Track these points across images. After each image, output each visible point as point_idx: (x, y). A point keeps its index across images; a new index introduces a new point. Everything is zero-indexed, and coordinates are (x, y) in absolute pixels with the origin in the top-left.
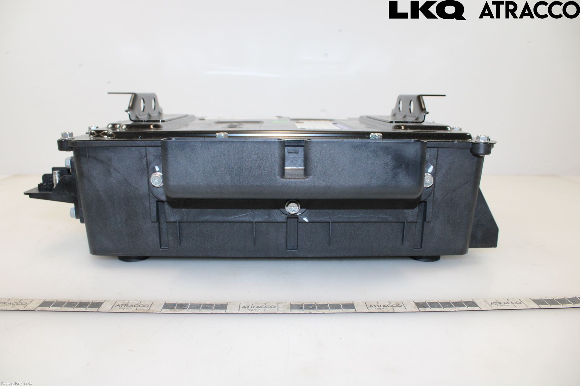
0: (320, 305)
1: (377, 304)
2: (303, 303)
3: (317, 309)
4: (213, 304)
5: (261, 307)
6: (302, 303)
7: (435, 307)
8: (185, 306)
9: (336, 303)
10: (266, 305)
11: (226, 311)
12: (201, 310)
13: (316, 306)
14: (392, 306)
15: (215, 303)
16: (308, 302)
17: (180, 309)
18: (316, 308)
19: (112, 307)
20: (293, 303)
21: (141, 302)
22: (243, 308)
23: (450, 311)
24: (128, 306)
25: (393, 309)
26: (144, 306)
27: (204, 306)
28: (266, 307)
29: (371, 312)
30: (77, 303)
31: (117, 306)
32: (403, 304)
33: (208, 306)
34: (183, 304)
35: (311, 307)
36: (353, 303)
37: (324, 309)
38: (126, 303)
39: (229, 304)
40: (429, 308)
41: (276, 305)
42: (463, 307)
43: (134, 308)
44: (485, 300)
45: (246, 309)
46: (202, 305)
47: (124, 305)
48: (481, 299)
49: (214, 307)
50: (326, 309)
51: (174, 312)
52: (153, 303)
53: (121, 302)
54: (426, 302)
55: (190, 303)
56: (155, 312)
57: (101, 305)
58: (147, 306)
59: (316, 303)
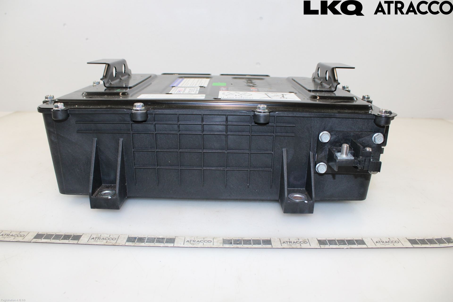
0: (245, 240)
2: (232, 239)
5: (201, 241)
7: (332, 245)
8: (143, 240)
9: (258, 239)
10: (205, 240)
11: (174, 245)
12: (155, 243)
15: (166, 237)
16: (236, 238)
17: (139, 242)
19: (89, 240)
20: (225, 238)
21: (110, 235)
23: (343, 248)
24: (100, 239)
25: (301, 246)
26: (112, 239)
27: (158, 240)
29: (284, 248)
30: (62, 235)
31: (92, 239)
32: (309, 241)
33: (161, 240)
34: (142, 237)
35: (238, 242)
36: (270, 239)
37: (248, 244)
38: (99, 236)
39: (176, 238)
40: (328, 245)
41: (212, 240)
42: (354, 245)
43: (105, 241)
44: (371, 239)
45: (190, 243)
46: (156, 239)
47: (97, 238)
48: (369, 238)
49: (165, 241)
50: (249, 244)
51: (135, 245)
52: (119, 236)
53: (96, 235)
54: (326, 239)
55: (147, 237)
56: (121, 245)
57: (80, 238)
58: (115, 239)
59: (242, 239)
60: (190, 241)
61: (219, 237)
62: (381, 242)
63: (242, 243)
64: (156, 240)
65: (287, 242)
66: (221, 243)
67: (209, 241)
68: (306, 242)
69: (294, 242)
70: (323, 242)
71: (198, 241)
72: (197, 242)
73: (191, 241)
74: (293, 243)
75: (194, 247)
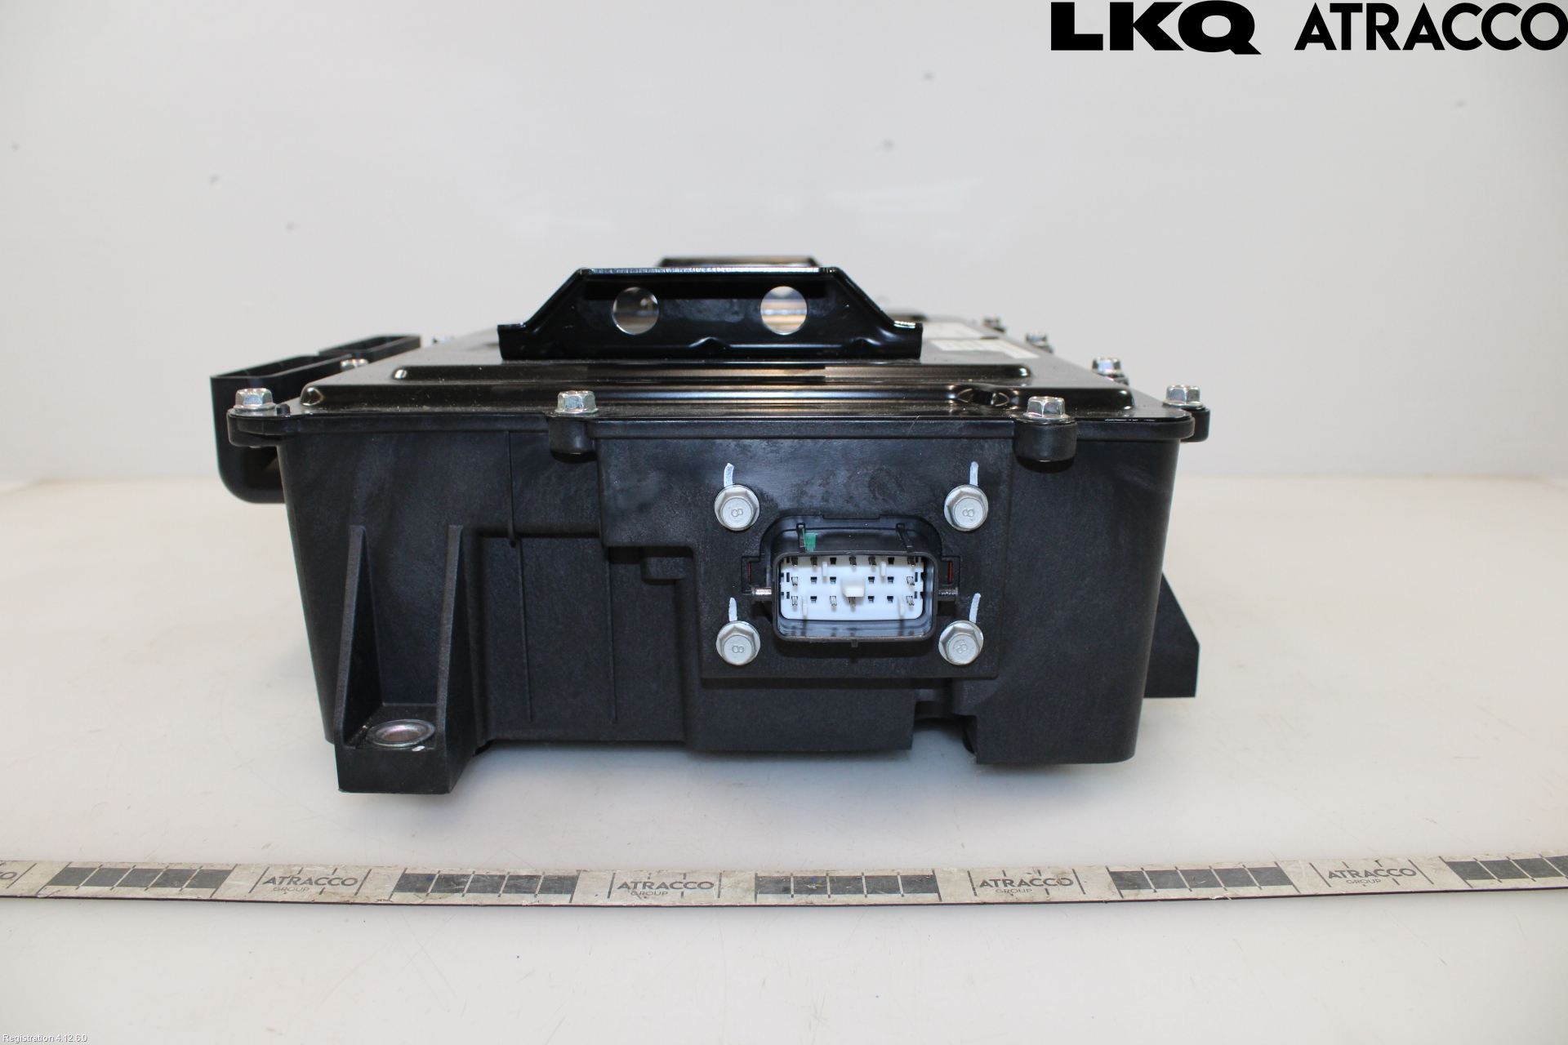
0: (839, 879)
1: (1002, 877)
2: (792, 874)
3: (829, 893)
4: (538, 877)
5: (672, 886)
6: (789, 875)
7: (1166, 888)
8: (458, 884)
9: (886, 875)
10: (688, 880)
11: (571, 899)
12: (503, 895)
13: (828, 884)
14: (1045, 882)
15: (544, 873)
16: (807, 871)
17: (444, 892)
18: (829, 888)
19: (255, 886)
20: (763, 874)
21: (336, 870)
22: (619, 888)
23: (1208, 899)
24: (298, 883)
25: (1048, 893)
26: (343, 883)
27: (512, 882)
28: (685, 886)
29: (985, 903)
30: (156, 871)
31: (268, 882)
32: (1077, 877)
33: (524, 883)
34: (452, 875)
35: (814, 887)
36: (933, 872)
37: (850, 892)
38: (294, 873)
39: (582, 875)
40: (1151, 888)
41: (713, 879)
42: (1248, 885)
43: (315, 889)
44: (1311, 864)
45: (631, 891)
46: (506, 879)
47: (287, 881)
48: (1300, 862)
49: (539, 887)
50: (855, 893)
51: (427, 902)
52: (369, 872)
53: (282, 870)
54: (1142, 869)
55: (474, 872)
56: (373, 901)
57: (225, 879)
58: (352, 882)
59: (827, 875)
60: (632, 885)
61: (742, 871)
62: (1346, 874)
63: (826, 887)
64: (505, 882)
65: (996, 882)
66: (747, 890)
67: (703, 886)
68: (1068, 882)
69: (1022, 881)
70: (1130, 881)
71: (663, 883)
72: (658, 888)
73: (636, 884)
74: (1020, 885)
75: (645, 904)
